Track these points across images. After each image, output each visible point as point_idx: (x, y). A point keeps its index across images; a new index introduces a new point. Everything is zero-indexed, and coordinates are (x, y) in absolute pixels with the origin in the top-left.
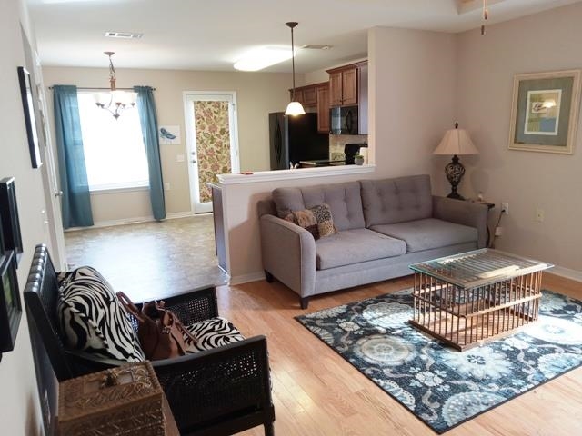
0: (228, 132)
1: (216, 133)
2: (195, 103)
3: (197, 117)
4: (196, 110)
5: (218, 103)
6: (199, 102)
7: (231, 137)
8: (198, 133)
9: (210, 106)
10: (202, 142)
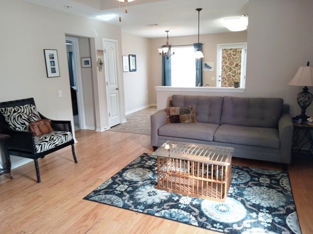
0: (240, 65)
1: (233, 66)
2: (222, 50)
3: (223, 57)
4: (223, 54)
5: (236, 49)
6: (225, 49)
7: (242, 68)
8: (223, 66)
9: (231, 51)
10: (225, 70)
